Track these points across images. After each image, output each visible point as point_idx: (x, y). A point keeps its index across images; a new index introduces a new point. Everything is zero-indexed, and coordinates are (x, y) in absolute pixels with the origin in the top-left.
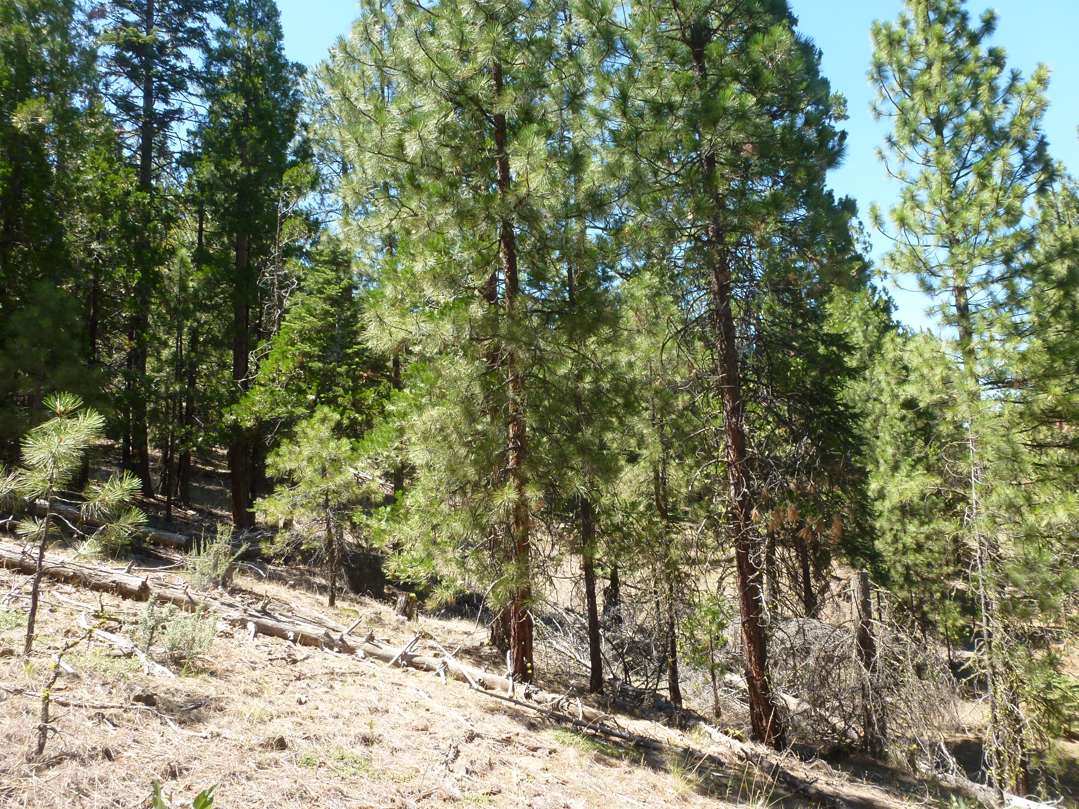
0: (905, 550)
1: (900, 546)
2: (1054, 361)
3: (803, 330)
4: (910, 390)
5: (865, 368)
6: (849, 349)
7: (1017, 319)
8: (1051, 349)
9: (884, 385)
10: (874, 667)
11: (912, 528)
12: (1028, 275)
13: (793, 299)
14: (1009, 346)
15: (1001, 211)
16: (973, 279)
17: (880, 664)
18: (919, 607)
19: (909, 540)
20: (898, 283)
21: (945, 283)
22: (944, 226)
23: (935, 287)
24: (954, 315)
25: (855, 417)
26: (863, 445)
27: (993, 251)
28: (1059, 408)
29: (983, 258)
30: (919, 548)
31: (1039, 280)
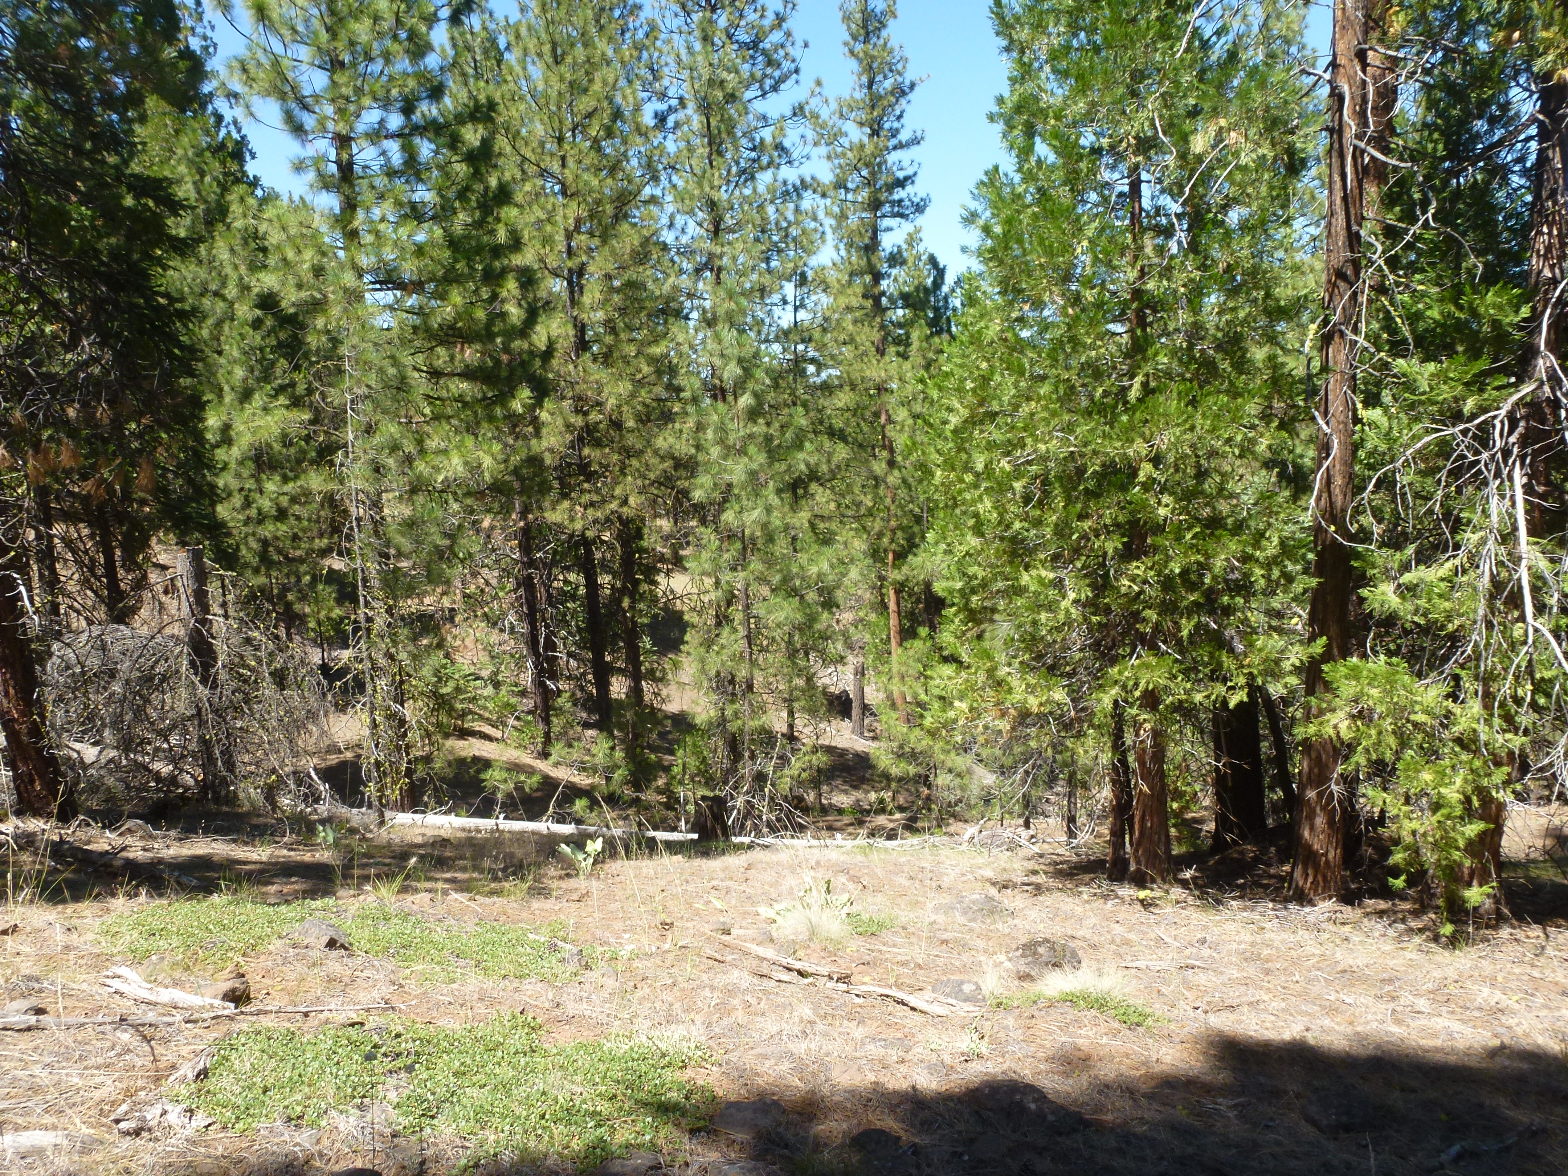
0: (262, 518)
1: (253, 512)
2: (456, 261)
3: (93, 161)
4: (268, 281)
5: (201, 240)
6: (175, 206)
7: (416, 197)
8: (453, 243)
9: (228, 270)
10: (215, 680)
11: (271, 487)
12: (431, 135)
13: (75, 104)
14: (403, 232)
15: (403, 35)
16: (361, 127)
17: (223, 676)
18: (282, 596)
19: (266, 504)
20: (253, 109)
21: (322, 123)
22: (324, 36)
23: (307, 128)
24: (333, 175)
25: (184, 316)
26: (197, 360)
27: (388, 91)
28: (460, 324)
29: (375, 99)
30: (282, 515)
31: (444, 146)
